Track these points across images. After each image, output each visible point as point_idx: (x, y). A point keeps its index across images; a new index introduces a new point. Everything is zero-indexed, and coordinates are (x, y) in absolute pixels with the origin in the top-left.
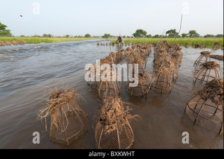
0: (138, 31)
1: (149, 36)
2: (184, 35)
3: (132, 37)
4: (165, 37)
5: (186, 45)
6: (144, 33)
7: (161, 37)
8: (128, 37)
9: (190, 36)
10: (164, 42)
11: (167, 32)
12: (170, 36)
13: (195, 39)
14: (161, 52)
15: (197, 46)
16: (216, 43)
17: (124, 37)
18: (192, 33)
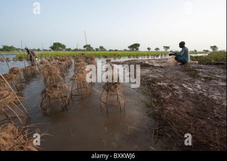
0: (55, 44)
1: (69, 50)
2: (97, 50)
3: (50, 50)
4: (83, 51)
5: (99, 57)
6: (63, 47)
7: (80, 50)
9: (101, 50)
10: (83, 54)
11: (85, 47)
12: (88, 50)
13: (104, 52)
14: (78, 62)
15: (106, 57)
16: (115, 55)
17: (39, 50)
18: (101, 48)
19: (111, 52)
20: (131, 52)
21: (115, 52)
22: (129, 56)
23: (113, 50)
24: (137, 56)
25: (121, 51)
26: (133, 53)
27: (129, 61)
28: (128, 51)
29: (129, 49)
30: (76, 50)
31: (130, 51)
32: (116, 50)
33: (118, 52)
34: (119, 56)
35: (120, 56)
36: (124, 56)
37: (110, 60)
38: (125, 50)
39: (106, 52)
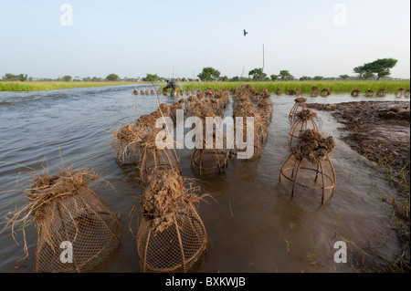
0: (205, 70)
1: (224, 79)
2: (274, 78)
3: (197, 80)
4: (248, 80)
5: (278, 92)
6: (216, 74)
7: (242, 79)
8: (190, 80)
9: (283, 79)
10: (247, 86)
11: (251, 73)
12: (255, 79)
13: (289, 83)
14: (242, 100)
15: (291, 93)
16: (314, 88)
17: (183, 80)
18: (284, 73)
19: (305, 82)
20: (362, 82)
21: (315, 83)
22: (355, 92)
23: (309, 79)
24: (381, 91)
25: (333, 79)
26: (369, 83)
27: (354, 103)
28: (352, 78)
29: (356, 75)
30: (236, 79)
31: (360, 78)
32: (317, 78)
33: (322, 83)
34: (325, 90)
35: (326, 92)
36: (340, 90)
37: (304, 100)
38: (344, 77)
39: (294, 82)
